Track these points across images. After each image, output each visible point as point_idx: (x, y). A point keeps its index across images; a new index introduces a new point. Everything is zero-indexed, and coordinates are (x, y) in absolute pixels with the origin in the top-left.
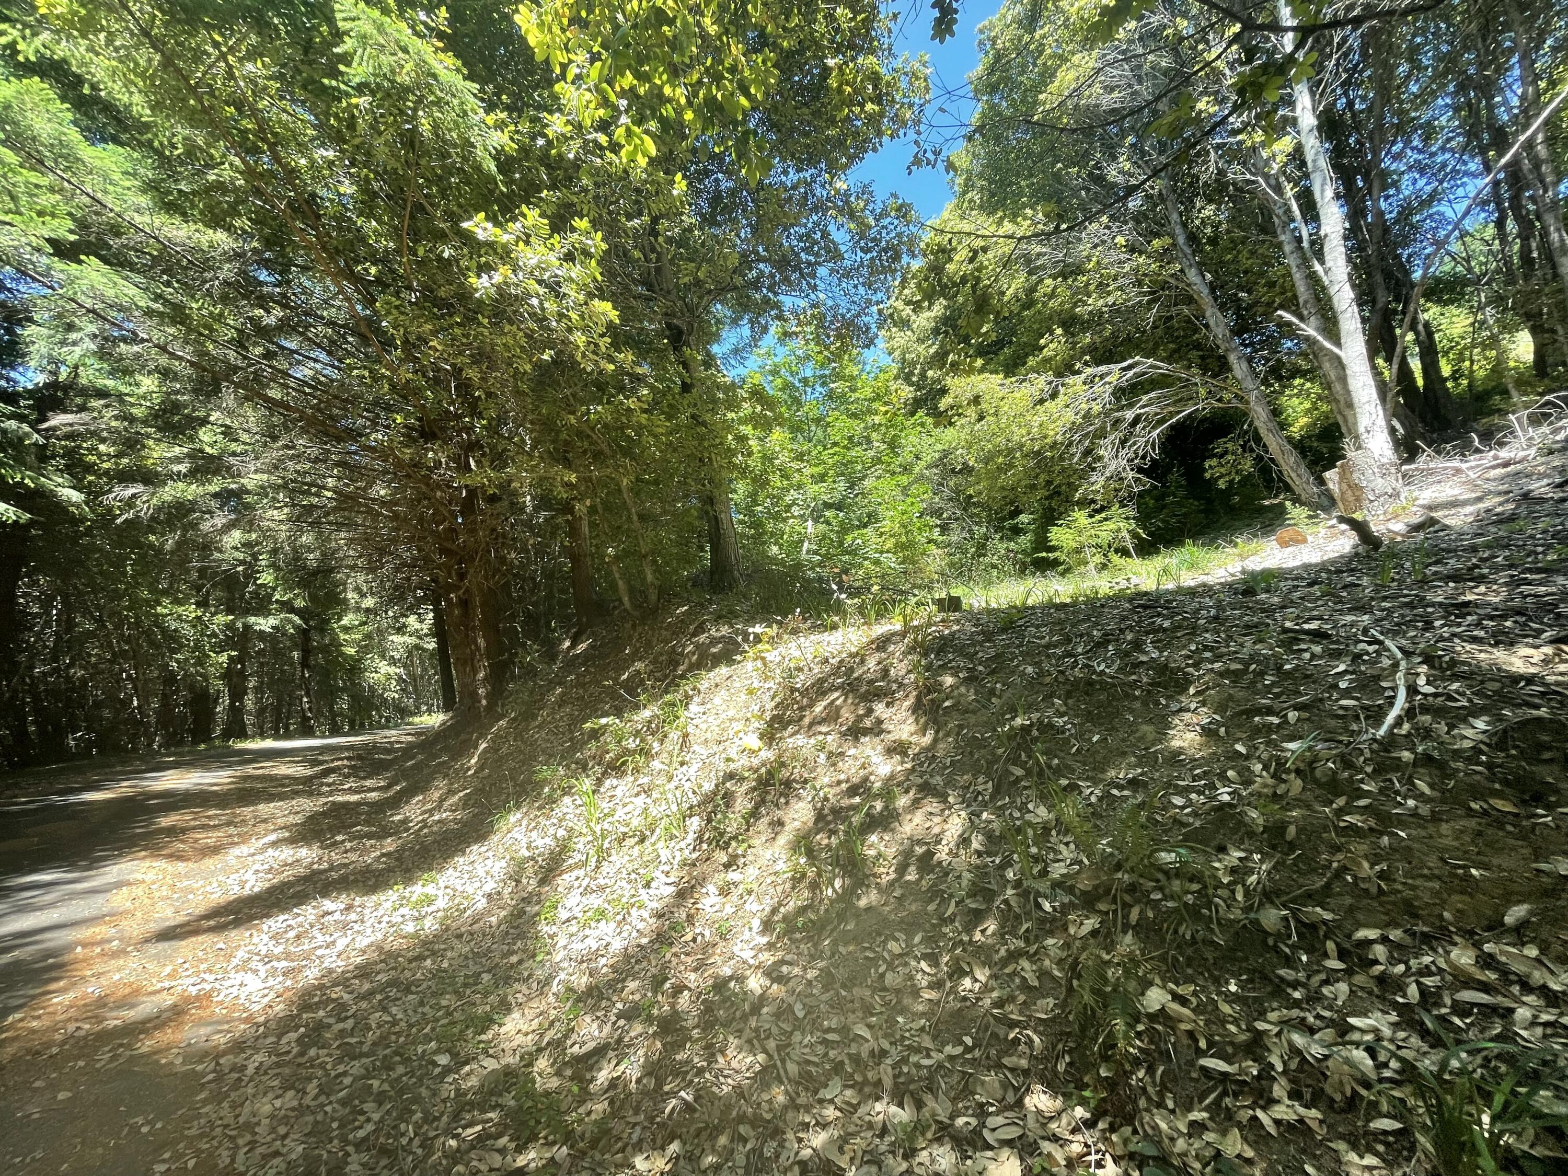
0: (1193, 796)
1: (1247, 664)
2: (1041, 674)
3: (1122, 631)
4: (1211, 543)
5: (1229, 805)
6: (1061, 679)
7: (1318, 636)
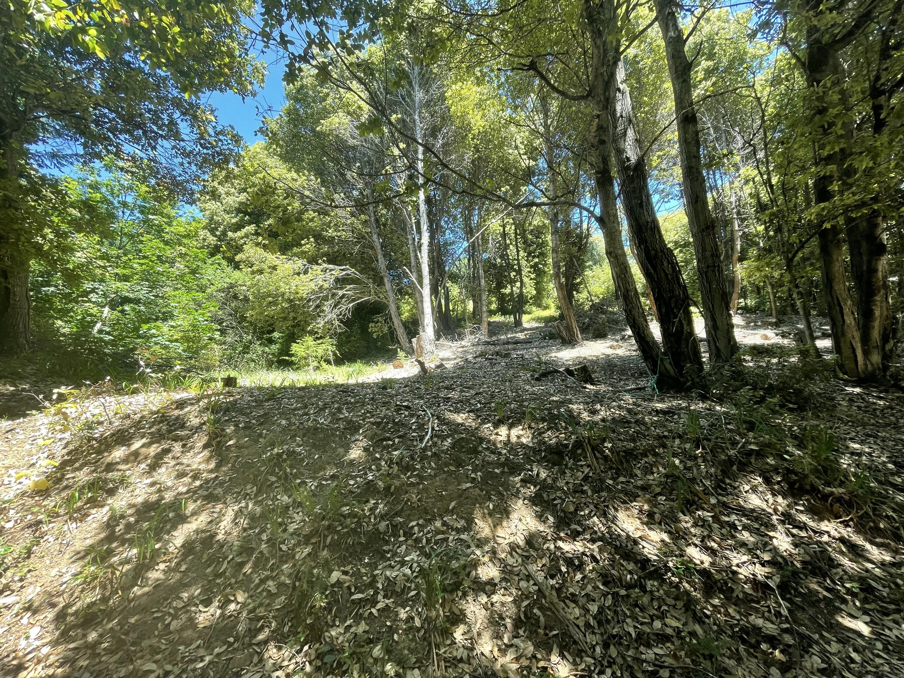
0: (358, 479)
1: (383, 419)
2: (290, 425)
3: (333, 403)
4: (367, 363)
5: (372, 481)
6: (301, 427)
7: (407, 408)
